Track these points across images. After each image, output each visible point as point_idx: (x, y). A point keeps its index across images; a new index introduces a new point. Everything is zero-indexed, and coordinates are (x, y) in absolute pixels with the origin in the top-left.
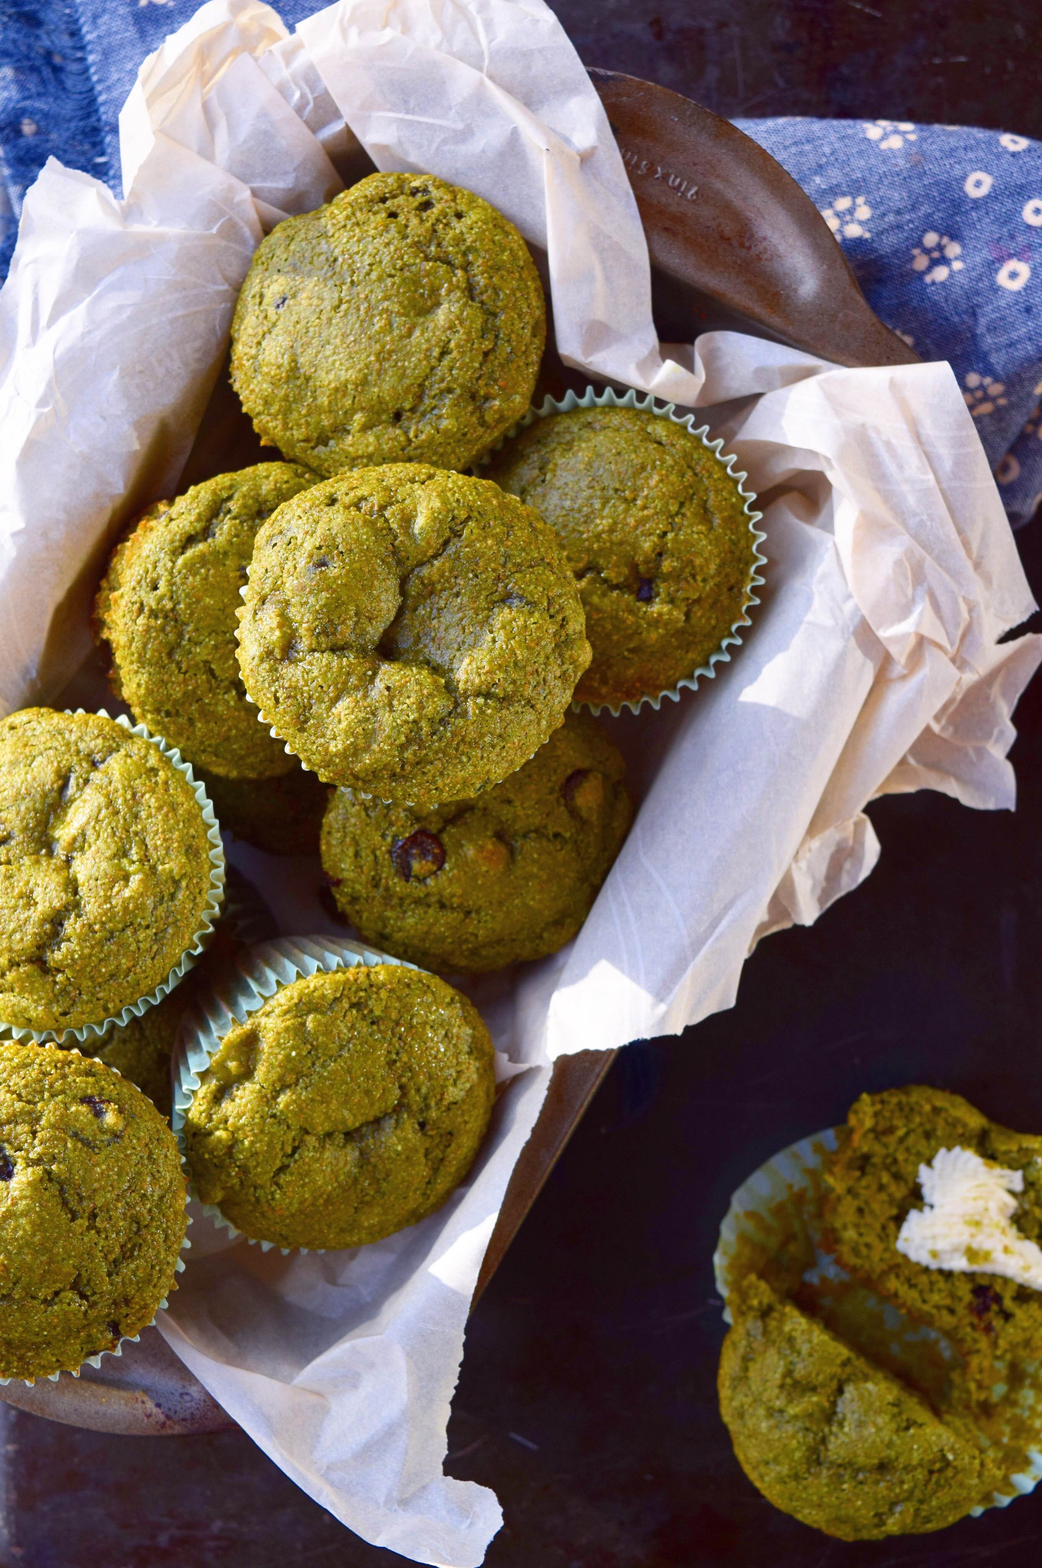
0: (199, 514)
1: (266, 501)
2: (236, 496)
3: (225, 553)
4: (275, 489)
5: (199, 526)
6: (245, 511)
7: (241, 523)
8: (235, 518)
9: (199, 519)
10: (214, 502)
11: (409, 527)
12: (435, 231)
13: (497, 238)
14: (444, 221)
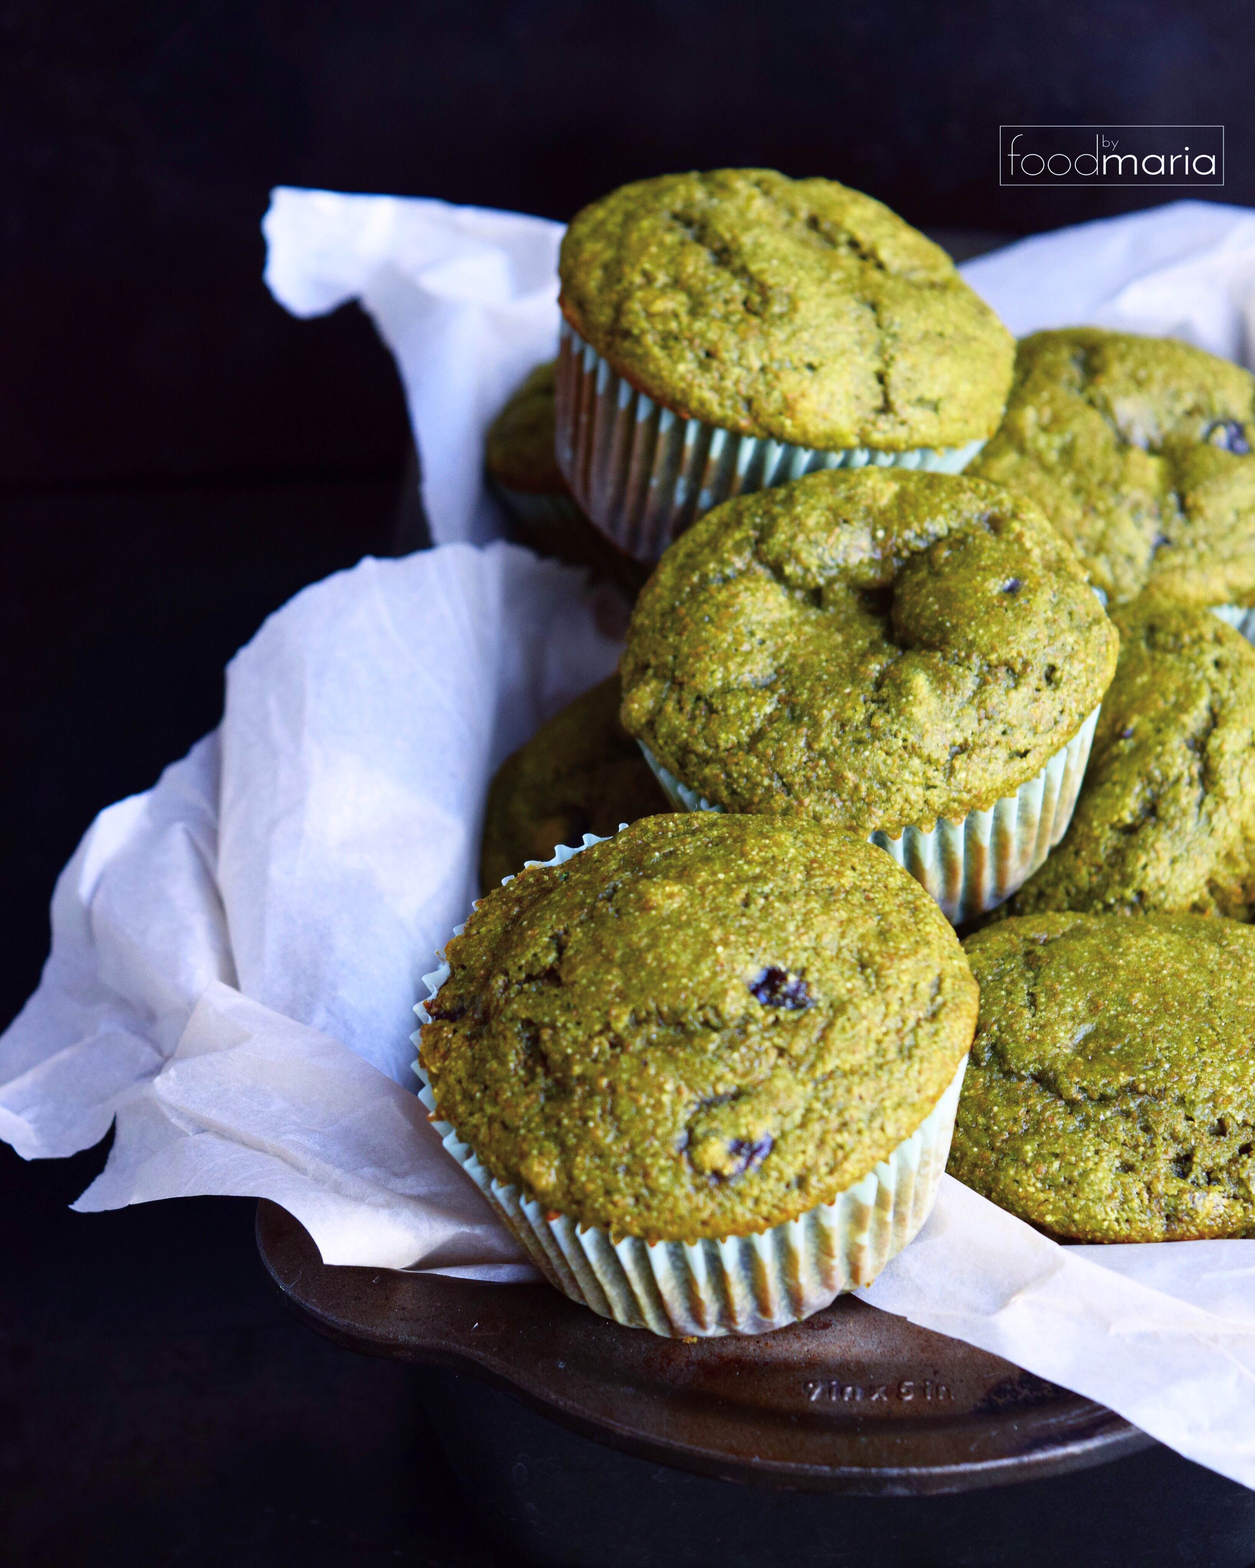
0: (1222, 755)
1: (1155, 826)
2: (1194, 810)
3: (1158, 731)
4: (1153, 845)
5: (1213, 743)
6: (1170, 796)
7: (1165, 777)
8: (1177, 780)
9: (1220, 752)
10: (1214, 783)
11: (935, 675)
12: (1146, 1129)
13: (1056, 1164)
14: (1141, 1149)
